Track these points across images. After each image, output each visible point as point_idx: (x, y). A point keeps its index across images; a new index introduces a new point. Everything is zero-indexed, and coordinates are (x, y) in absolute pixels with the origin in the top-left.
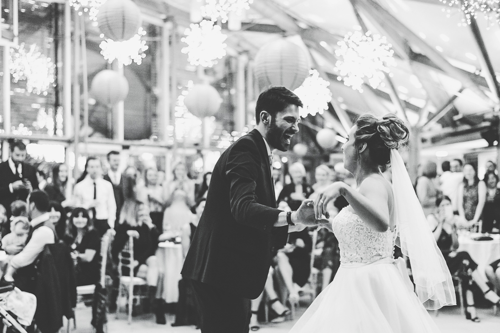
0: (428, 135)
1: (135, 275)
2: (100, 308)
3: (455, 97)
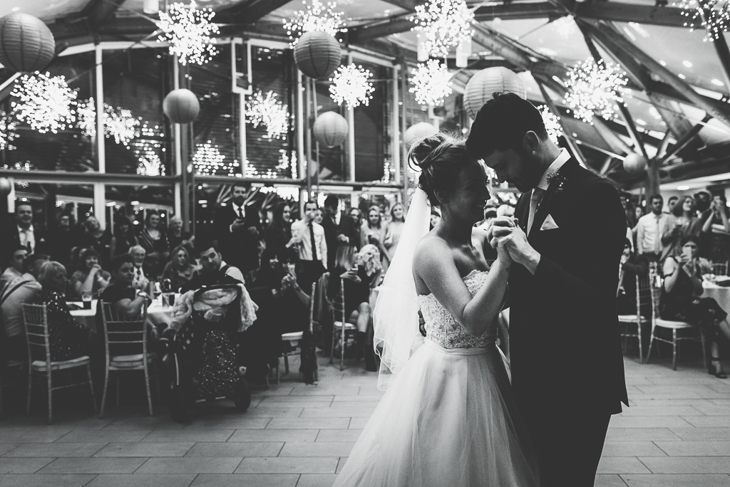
0: (668, 169)
1: (347, 321)
2: (308, 353)
3: (699, 127)
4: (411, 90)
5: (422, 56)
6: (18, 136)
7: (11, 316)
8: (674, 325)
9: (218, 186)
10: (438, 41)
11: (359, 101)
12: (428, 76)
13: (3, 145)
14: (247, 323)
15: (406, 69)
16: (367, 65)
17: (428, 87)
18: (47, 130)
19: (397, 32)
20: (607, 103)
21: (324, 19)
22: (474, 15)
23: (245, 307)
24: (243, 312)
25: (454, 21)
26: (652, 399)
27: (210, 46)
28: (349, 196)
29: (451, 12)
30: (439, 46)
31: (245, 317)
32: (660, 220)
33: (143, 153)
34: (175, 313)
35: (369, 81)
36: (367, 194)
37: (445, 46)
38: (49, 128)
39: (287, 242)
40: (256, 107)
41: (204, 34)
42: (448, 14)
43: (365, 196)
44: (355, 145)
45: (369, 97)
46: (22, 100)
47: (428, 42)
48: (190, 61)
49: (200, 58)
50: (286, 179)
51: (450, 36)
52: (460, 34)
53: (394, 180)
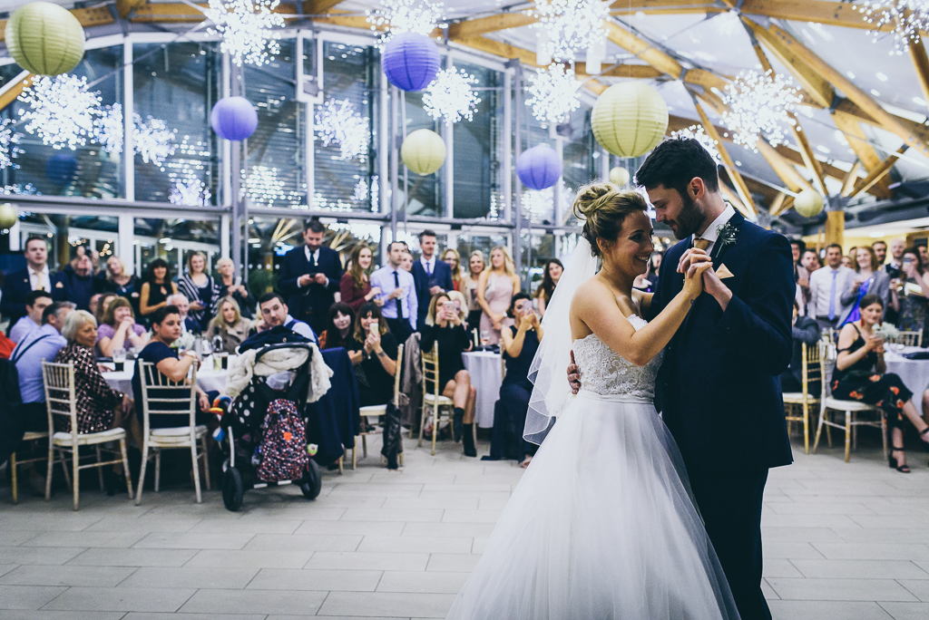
0: (855, 210)
1: (441, 394)
2: (392, 433)
3: (894, 159)
4: (528, 102)
5: (543, 58)
6: (22, 152)
7: (29, 377)
8: (848, 407)
9: (275, 220)
10: (563, 42)
11: (460, 115)
12: (550, 84)
13: (3, 163)
14: (319, 392)
15: (521, 73)
16: (470, 69)
17: (549, 98)
18: (63, 145)
19: (511, 26)
20: (775, 126)
21: (419, 11)
22: (608, 10)
23: (316, 372)
24: (315, 377)
25: (583, 17)
26: (815, 495)
27: (273, 43)
28: (445, 237)
29: (580, 6)
30: (564, 49)
31: (317, 384)
32: (838, 275)
33: (180, 176)
34: (232, 377)
35: (474, 89)
36: (468, 233)
37: (572, 48)
38: (66, 142)
39: (367, 293)
40: (327, 120)
41: (265, 27)
42: (576, 7)
43: (466, 237)
44: (454, 171)
45: (473, 110)
46: (33, 106)
47: (549, 43)
48: (246, 61)
49: (259, 57)
50: (364, 213)
51: (578, 37)
52: (591, 34)
53: (503, 218)
